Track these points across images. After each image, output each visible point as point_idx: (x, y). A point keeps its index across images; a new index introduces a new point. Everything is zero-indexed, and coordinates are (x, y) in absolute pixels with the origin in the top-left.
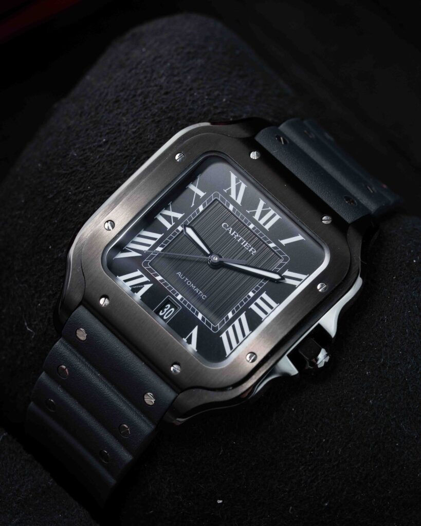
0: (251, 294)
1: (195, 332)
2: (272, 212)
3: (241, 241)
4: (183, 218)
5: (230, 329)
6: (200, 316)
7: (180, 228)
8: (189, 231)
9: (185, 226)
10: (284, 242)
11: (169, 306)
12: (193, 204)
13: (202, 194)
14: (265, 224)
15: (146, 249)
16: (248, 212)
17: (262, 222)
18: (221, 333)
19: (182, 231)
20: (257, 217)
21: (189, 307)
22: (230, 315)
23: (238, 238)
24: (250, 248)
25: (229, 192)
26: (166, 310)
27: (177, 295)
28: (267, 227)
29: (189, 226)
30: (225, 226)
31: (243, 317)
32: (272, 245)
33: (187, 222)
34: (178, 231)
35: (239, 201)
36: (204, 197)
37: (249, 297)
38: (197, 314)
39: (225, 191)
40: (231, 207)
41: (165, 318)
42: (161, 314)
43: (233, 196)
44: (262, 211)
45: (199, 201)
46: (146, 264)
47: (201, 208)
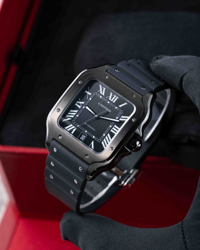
0: (111, 126)
1: (93, 143)
2: (115, 96)
3: (106, 108)
4: (84, 104)
5: (105, 140)
6: (94, 137)
7: (84, 107)
8: (87, 108)
9: (85, 106)
10: (120, 106)
11: (83, 135)
12: (87, 98)
13: (90, 94)
14: (113, 101)
15: (73, 116)
16: (107, 97)
17: (112, 100)
18: (102, 141)
19: (85, 108)
20: (110, 99)
21: (90, 135)
22: (104, 135)
23: (104, 107)
24: (109, 110)
25: (100, 91)
26: (82, 137)
27: (85, 131)
28: (114, 102)
29: (87, 106)
30: (99, 104)
31: (109, 135)
32: (116, 108)
33: (86, 105)
34: (83, 108)
35: (103, 94)
36: (91, 95)
37: (110, 127)
38: (93, 136)
39: (98, 91)
40: (101, 97)
41: (82, 139)
42: (81, 138)
43: (101, 93)
44: (112, 96)
45: (89, 96)
46: (73, 122)
47: (90, 99)
